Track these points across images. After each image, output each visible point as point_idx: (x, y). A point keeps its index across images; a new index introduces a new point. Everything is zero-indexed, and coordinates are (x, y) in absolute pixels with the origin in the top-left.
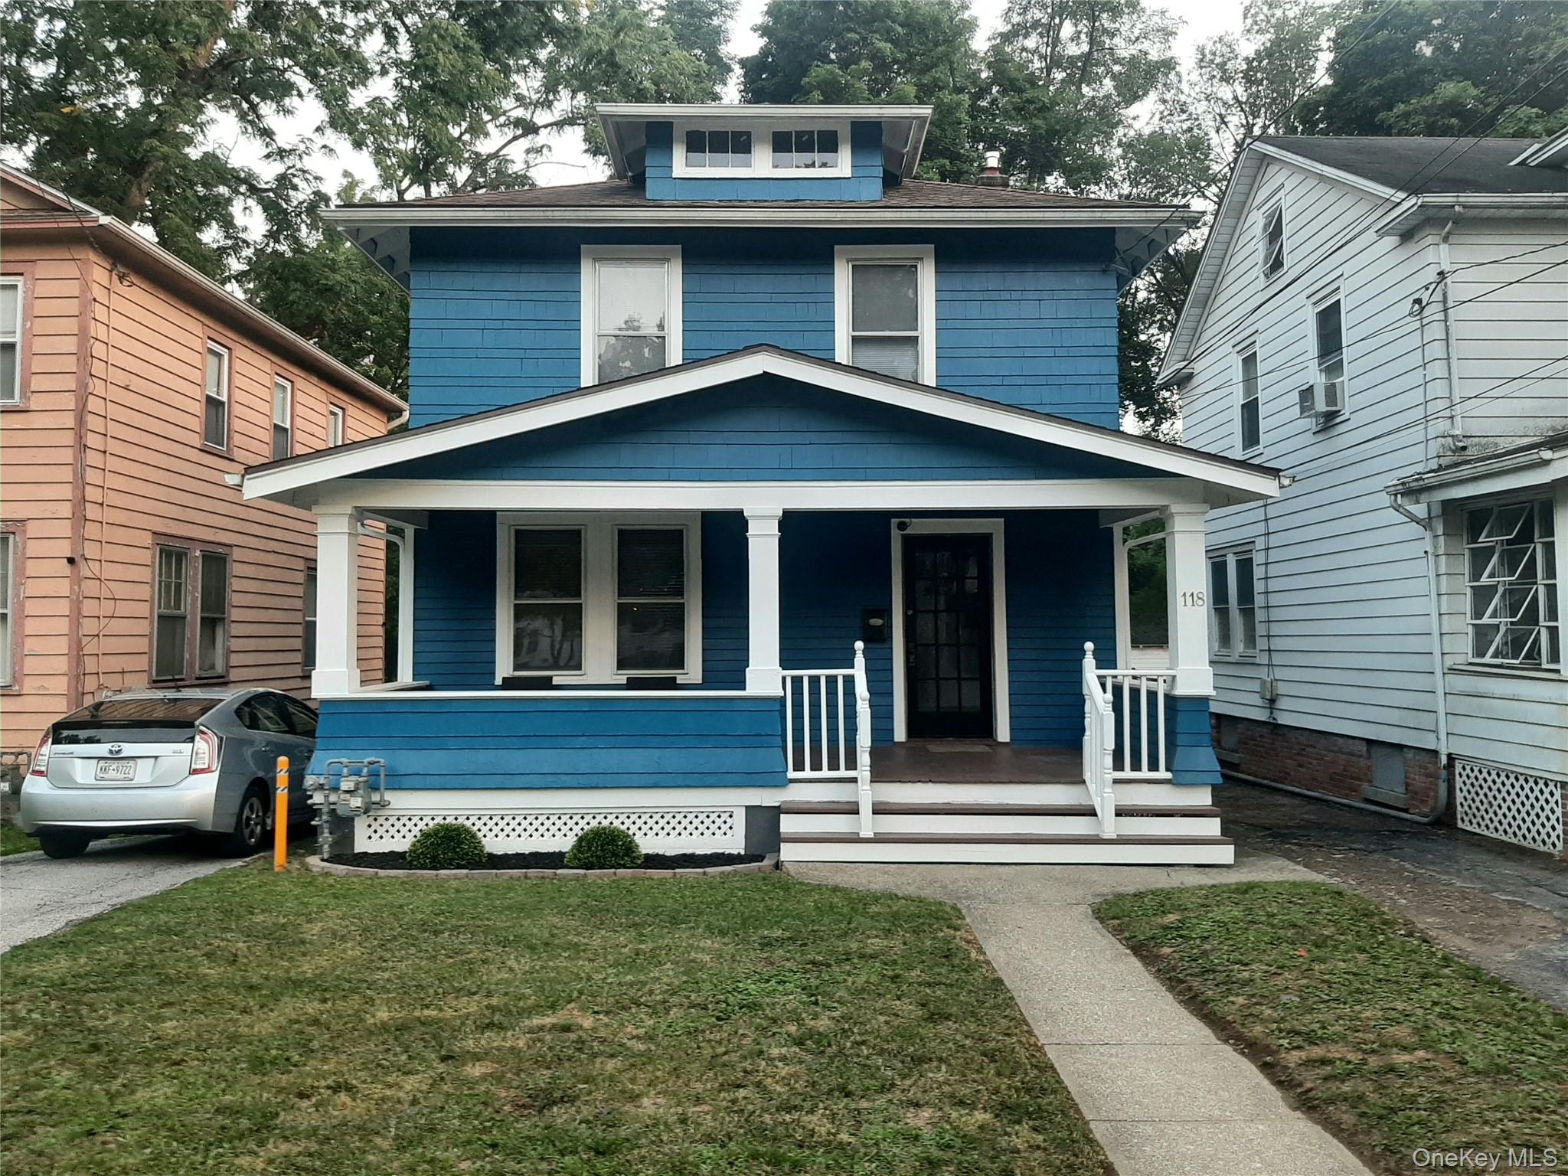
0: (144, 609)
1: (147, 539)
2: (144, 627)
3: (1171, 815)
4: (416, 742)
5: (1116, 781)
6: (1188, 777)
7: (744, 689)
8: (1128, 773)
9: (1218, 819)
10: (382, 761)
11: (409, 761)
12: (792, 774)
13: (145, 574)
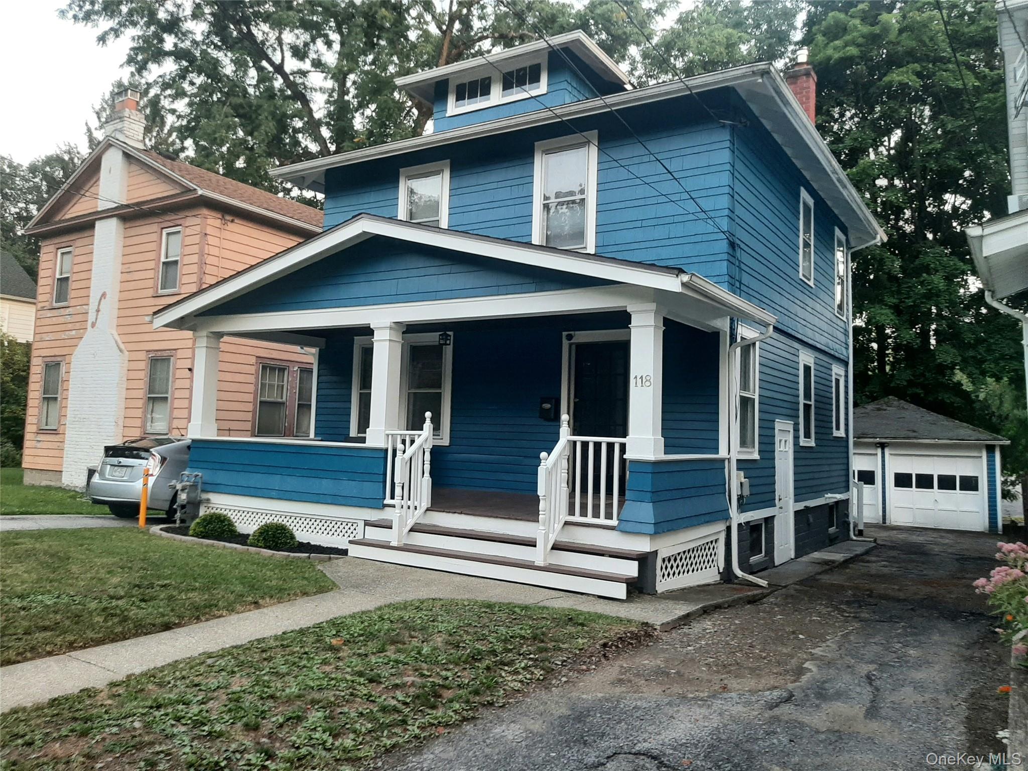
0: (250, 398)
1: (253, 360)
2: (250, 407)
3: (602, 555)
4: (223, 466)
5: (567, 523)
6: (629, 527)
7: (365, 443)
8: (577, 518)
9: (636, 563)
10: (200, 474)
11: (221, 477)
12: (388, 501)
13: (252, 379)
